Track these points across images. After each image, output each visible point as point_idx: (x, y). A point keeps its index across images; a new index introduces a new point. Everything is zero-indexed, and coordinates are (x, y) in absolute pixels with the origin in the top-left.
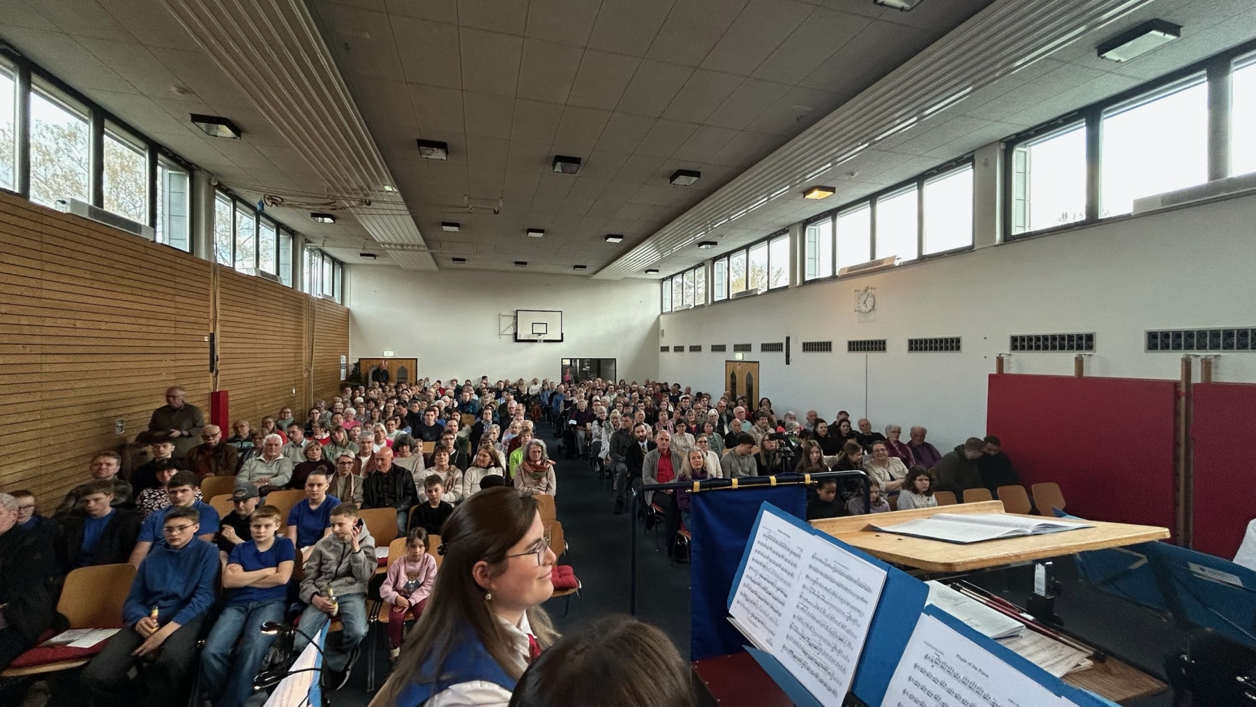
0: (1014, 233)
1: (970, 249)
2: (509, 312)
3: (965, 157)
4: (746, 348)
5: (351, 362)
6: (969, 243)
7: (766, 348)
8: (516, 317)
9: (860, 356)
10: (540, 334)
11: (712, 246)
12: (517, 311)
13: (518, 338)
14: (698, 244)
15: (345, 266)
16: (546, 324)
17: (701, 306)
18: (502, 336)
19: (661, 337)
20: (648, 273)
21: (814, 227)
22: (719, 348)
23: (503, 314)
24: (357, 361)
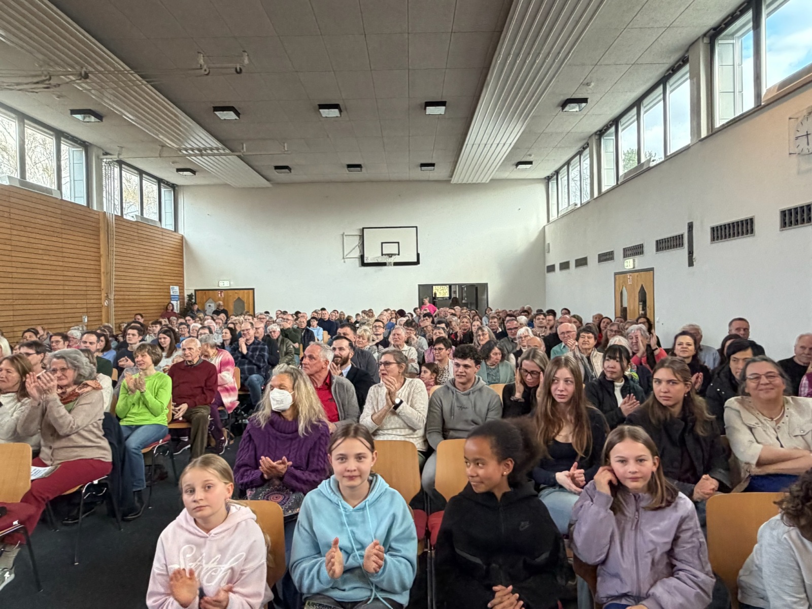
2: (353, 230)
4: (637, 250)
5: (186, 293)
7: (663, 245)
8: (362, 237)
10: (390, 255)
11: (584, 104)
12: (363, 228)
13: (365, 261)
14: (558, 106)
15: (176, 188)
16: (398, 243)
17: (588, 203)
18: (346, 260)
19: (546, 254)
20: (521, 167)
21: (731, 41)
22: (606, 257)
23: (346, 234)
24: (192, 293)
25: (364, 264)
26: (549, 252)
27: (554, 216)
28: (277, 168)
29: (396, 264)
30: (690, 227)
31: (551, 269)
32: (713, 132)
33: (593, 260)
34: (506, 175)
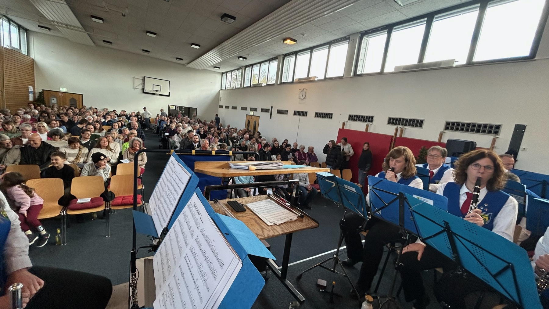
0: (357, 73)
1: (341, 78)
2: (140, 77)
3: (347, 37)
4: (255, 110)
6: (342, 75)
7: (263, 110)
8: (144, 80)
9: (298, 117)
10: (157, 91)
11: (245, 59)
12: (145, 77)
13: (145, 91)
14: (237, 57)
15: (28, 31)
16: (161, 86)
17: (239, 88)
18: (135, 89)
19: (220, 101)
20: (215, 68)
21: (288, 59)
22: (244, 109)
23: (136, 77)
24: (41, 91)
25: (144, 92)
26: (221, 100)
27: (224, 88)
28: (104, 41)
29: (160, 95)
30: (272, 107)
31: (221, 107)
32: (281, 83)
33: (239, 108)
34: (208, 69)
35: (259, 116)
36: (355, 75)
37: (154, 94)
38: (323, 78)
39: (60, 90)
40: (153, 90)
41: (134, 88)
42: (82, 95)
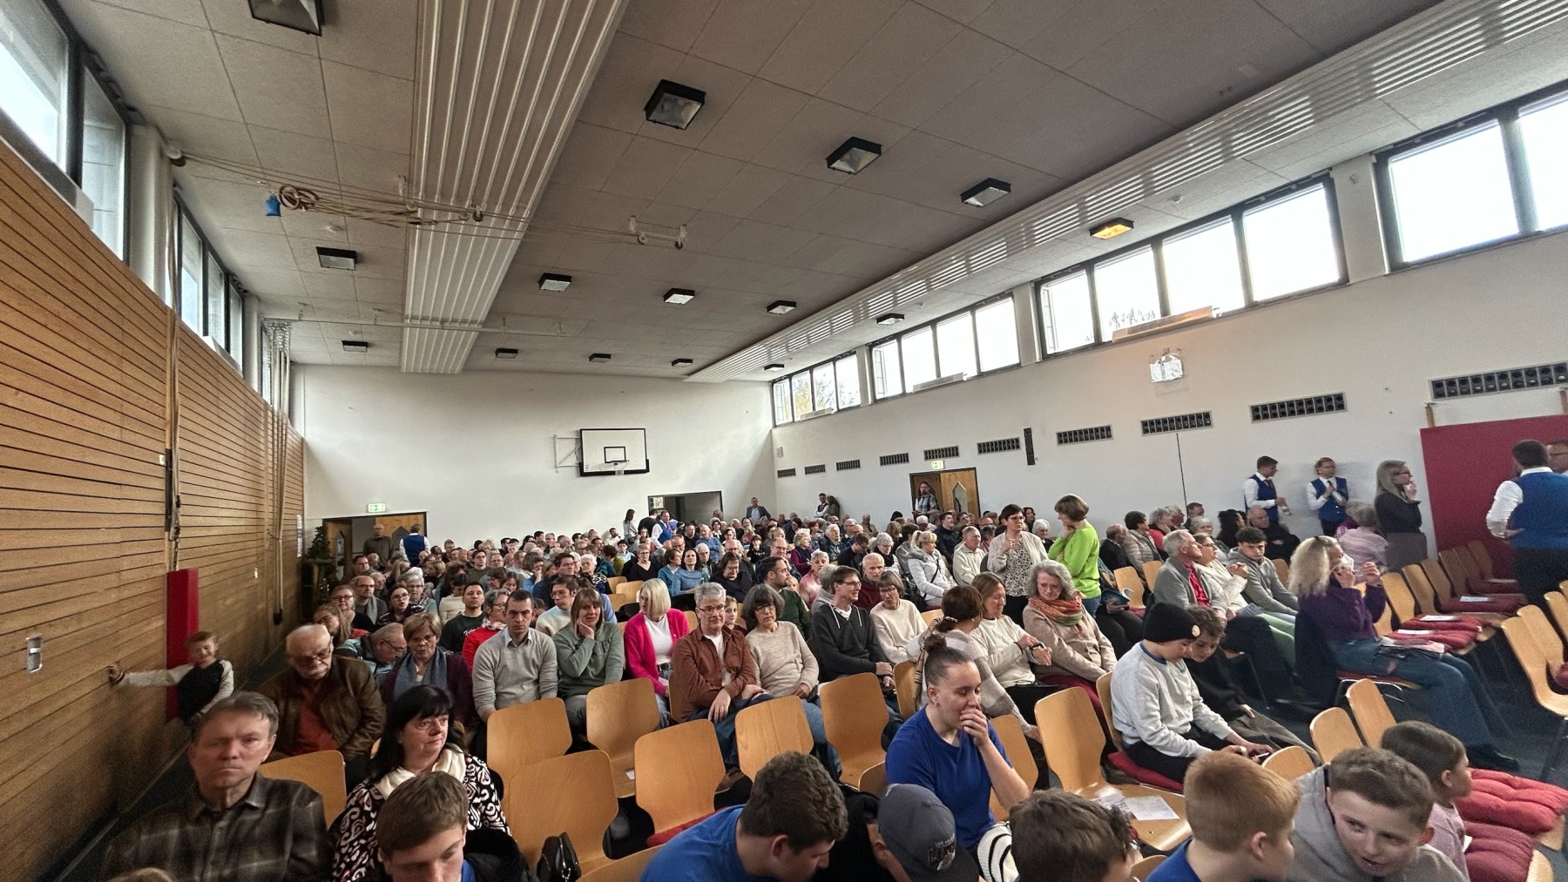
0: (1408, 261)
1: (1337, 285)
2: (568, 431)
3: (1314, 176)
4: (947, 452)
5: (310, 527)
7: (989, 447)
8: (580, 440)
9: (1167, 438)
10: (616, 463)
11: (900, 320)
12: (581, 430)
13: (585, 471)
15: (293, 368)
16: (623, 447)
17: (851, 408)
18: (559, 469)
19: (776, 458)
20: (769, 369)
22: (894, 459)
23: (558, 436)
24: (320, 524)
25: (583, 474)
26: (782, 455)
27: (784, 420)
30: (1028, 432)
31: (788, 473)
32: (1047, 357)
33: (870, 463)
34: (741, 376)
35: (975, 469)
36: (1398, 267)
37: (612, 473)
38: (1240, 303)
39: (368, 512)
40: (606, 462)
41: (556, 467)
42: (425, 513)
